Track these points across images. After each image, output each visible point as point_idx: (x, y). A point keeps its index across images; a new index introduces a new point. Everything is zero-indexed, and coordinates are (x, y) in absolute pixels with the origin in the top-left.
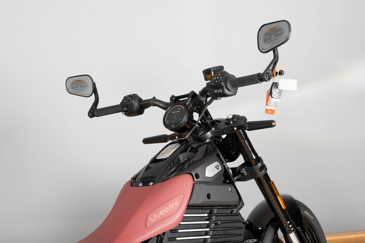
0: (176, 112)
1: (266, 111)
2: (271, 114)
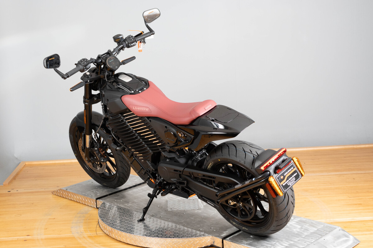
0: (112, 61)
1: (139, 51)
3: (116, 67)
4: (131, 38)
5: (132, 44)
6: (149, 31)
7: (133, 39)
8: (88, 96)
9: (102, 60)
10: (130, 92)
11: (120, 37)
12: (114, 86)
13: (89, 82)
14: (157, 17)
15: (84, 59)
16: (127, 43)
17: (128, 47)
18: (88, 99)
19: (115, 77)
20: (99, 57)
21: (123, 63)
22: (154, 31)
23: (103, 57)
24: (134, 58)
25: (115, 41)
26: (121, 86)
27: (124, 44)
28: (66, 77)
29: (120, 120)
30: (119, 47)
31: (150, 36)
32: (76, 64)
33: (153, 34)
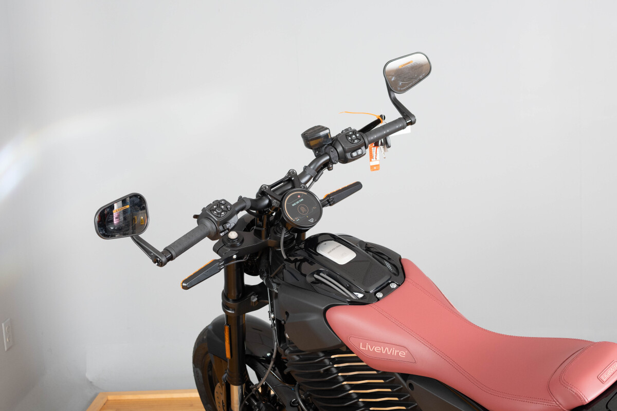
0: (298, 202)
1: (371, 168)
2: (377, 170)
3: (312, 220)
4: (351, 136)
5: (354, 154)
6: (400, 116)
7: (357, 138)
8: (234, 294)
9: (270, 201)
10: (350, 298)
11: (322, 133)
12: (305, 276)
13: (237, 259)
14: (421, 77)
15: (218, 203)
16: (340, 149)
17: (345, 160)
18: (234, 301)
19: (306, 248)
20: (262, 193)
21: (329, 202)
22: (413, 116)
23: (274, 191)
24: (357, 186)
25: (308, 145)
26: (324, 278)
27: (334, 155)
28: (164, 260)
29: (322, 370)
30: (318, 162)
31: (403, 128)
32: (195, 217)
33: (411, 123)
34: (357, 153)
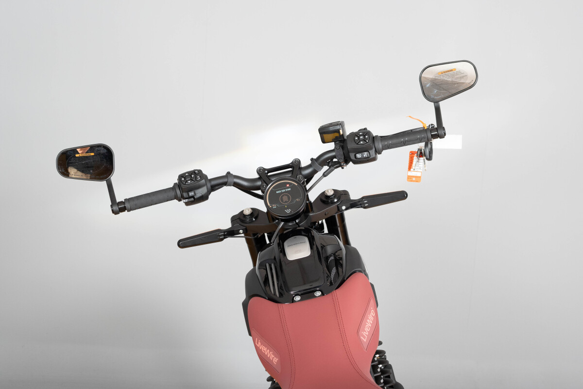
0: (283, 191)
1: (408, 178)
2: (416, 181)
3: (288, 211)
4: (359, 136)
5: (359, 156)
26: (271, 268)
27: (339, 152)
28: (114, 208)
30: (323, 157)
34: (363, 155)
